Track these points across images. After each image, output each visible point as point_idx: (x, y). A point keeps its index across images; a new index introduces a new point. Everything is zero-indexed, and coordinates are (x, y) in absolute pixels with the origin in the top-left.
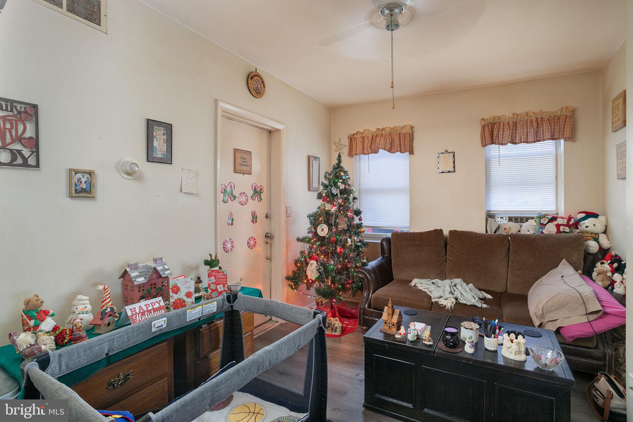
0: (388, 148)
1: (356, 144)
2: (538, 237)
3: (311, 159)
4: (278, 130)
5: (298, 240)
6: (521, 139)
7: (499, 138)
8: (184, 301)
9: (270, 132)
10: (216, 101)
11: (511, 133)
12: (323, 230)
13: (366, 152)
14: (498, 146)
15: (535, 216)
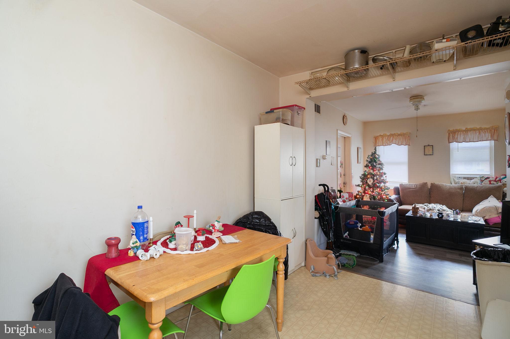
0: (397, 143)
1: (379, 140)
2: (478, 186)
3: (359, 148)
4: (348, 137)
5: (356, 185)
6: (470, 140)
7: (458, 140)
8: (345, 201)
9: (345, 138)
10: (337, 130)
11: (465, 137)
12: (370, 181)
13: (384, 144)
14: (457, 143)
15: (478, 176)
